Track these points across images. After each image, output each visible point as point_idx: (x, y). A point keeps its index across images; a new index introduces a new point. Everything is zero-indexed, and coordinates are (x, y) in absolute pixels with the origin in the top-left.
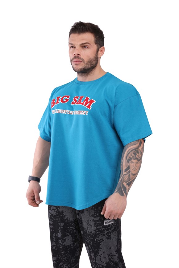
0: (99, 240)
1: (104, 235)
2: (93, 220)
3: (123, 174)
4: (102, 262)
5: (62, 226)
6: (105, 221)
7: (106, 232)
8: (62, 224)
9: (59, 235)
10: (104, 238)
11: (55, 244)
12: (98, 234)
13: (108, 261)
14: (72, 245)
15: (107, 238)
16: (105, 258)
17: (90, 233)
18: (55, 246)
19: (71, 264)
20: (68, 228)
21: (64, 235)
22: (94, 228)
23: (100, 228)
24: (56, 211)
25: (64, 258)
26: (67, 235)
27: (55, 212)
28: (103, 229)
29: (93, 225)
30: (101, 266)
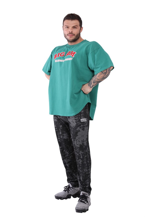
0: (77, 130)
1: (81, 128)
2: (75, 119)
4: (77, 144)
5: (61, 127)
6: (81, 119)
7: (82, 126)
8: (61, 126)
9: (61, 133)
10: (81, 130)
11: (60, 139)
12: (78, 127)
13: (81, 144)
14: (68, 139)
15: (82, 129)
16: (79, 142)
17: (73, 127)
18: (60, 140)
21: (63, 133)
22: (75, 124)
23: (79, 123)
26: (65, 133)
27: (56, 120)
28: (80, 124)
29: (75, 122)
30: (77, 147)
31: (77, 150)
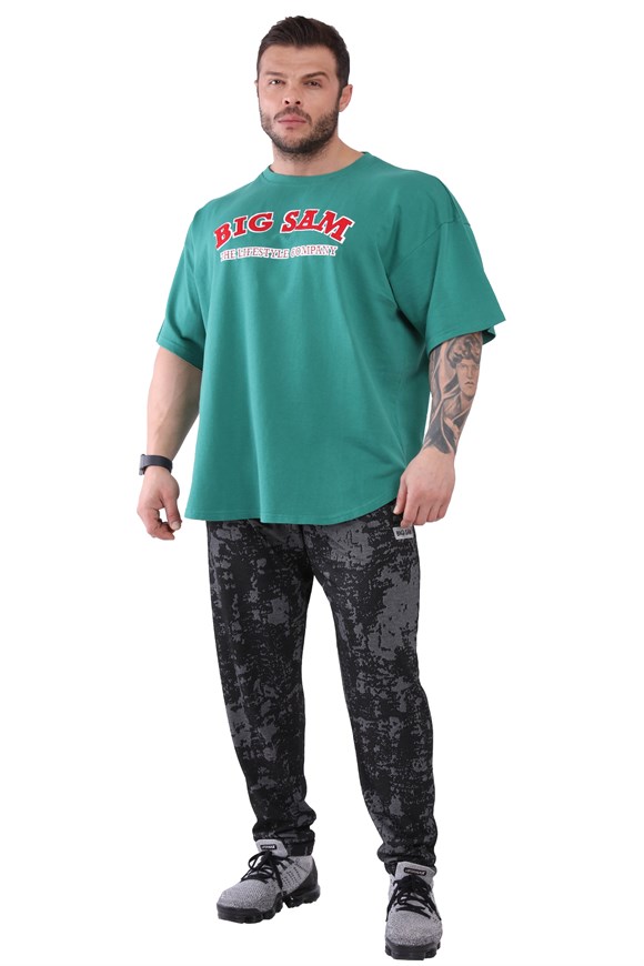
0: (380, 583)
1: (395, 569)
2: (365, 530)
3: (443, 398)
4: (384, 649)
5: (261, 568)
6: (395, 529)
7: (400, 558)
9: (253, 596)
10: (395, 578)
11: (239, 628)
12: (381, 566)
13: (402, 645)
15: (401, 576)
16: (393, 635)
17: (356, 565)
18: (239, 632)
19: (284, 683)
20: (277, 574)
21: (266, 596)
22: (369, 550)
23: (385, 549)
24: (241, 529)
25: (266, 662)
26: (276, 596)
27: (237, 532)
28: (392, 550)
29: (365, 543)
30: (381, 662)
31: (378, 677)
